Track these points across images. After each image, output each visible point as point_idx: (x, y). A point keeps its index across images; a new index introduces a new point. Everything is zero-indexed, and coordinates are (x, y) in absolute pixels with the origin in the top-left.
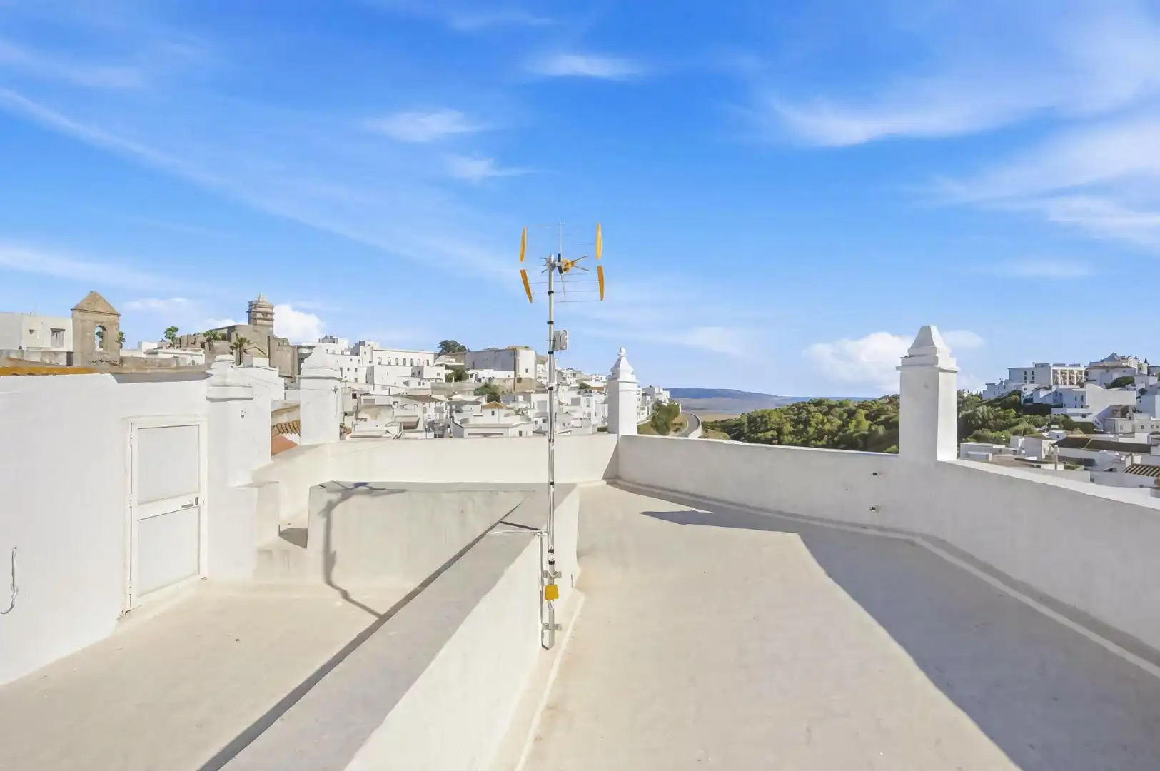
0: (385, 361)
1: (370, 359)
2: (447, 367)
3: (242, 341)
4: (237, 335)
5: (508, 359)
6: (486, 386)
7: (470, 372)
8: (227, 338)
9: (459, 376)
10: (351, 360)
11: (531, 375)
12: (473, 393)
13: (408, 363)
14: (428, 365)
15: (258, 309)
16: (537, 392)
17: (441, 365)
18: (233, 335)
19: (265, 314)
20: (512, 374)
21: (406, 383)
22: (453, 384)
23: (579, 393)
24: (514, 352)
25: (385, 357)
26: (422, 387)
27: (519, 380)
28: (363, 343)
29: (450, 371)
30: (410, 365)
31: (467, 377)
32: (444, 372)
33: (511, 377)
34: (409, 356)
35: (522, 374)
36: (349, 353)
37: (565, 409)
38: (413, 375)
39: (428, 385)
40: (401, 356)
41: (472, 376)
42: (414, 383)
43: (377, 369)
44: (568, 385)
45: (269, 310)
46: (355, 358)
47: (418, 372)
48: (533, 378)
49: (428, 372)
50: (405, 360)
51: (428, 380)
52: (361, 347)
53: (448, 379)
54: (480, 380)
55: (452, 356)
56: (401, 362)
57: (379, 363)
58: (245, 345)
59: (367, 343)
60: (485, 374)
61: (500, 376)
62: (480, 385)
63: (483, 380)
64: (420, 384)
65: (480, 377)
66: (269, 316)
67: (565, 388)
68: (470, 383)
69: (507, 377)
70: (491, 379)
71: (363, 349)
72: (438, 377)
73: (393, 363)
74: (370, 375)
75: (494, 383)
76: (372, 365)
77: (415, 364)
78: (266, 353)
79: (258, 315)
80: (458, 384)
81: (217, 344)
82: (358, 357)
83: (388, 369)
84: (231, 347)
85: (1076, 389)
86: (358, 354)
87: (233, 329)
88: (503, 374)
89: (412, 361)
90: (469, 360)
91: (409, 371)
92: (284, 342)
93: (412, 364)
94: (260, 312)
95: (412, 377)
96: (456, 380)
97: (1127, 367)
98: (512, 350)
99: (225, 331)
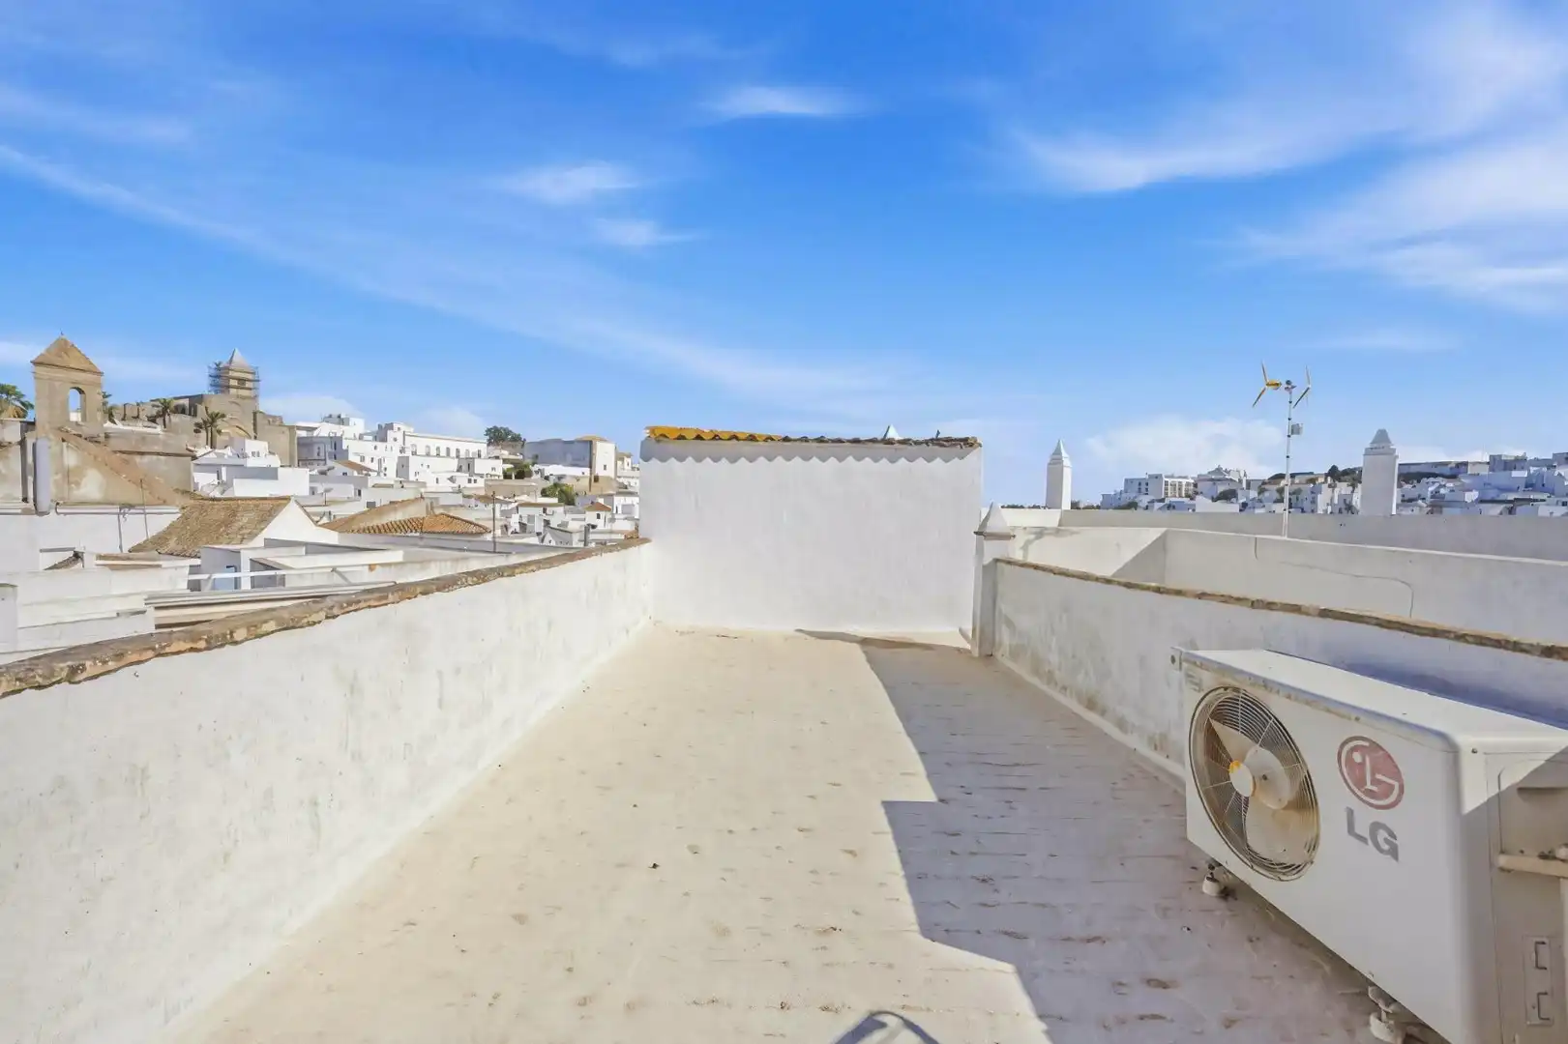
0: (421, 451)
1: (401, 447)
2: (505, 461)
3: (214, 418)
4: (206, 408)
5: (582, 452)
6: (556, 485)
7: (536, 467)
8: (189, 411)
9: (521, 473)
10: (375, 447)
11: (610, 473)
12: (539, 493)
13: (453, 454)
14: (479, 456)
15: (231, 374)
16: (619, 494)
17: (497, 458)
18: (201, 408)
19: (242, 381)
20: (587, 470)
21: (452, 479)
22: (514, 482)
25: (421, 445)
26: (472, 485)
27: (596, 479)
28: (390, 426)
29: (510, 466)
30: (455, 456)
31: (530, 475)
32: (500, 467)
33: (585, 475)
34: (453, 446)
35: (599, 471)
36: (371, 438)
38: (459, 469)
39: (481, 483)
40: (443, 444)
41: (537, 472)
42: (462, 479)
43: (413, 460)
45: (250, 377)
46: (379, 444)
47: (467, 465)
48: (613, 476)
49: (482, 466)
50: (448, 449)
51: (481, 476)
52: (389, 432)
53: (507, 476)
54: (547, 478)
55: (505, 448)
57: (414, 453)
58: (219, 422)
59: (395, 426)
60: (553, 470)
61: (572, 474)
62: (549, 484)
63: (552, 478)
64: (470, 481)
65: (547, 474)
66: (248, 384)
68: (536, 482)
69: (581, 474)
70: (560, 477)
71: (390, 434)
72: (493, 473)
73: (434, 452)
74: (403, 466)
75: (563, 481)
76: (403, 455)
77: (463, 455)
78: (252, 434)
79: (233, 383)
80: (520, 482)
81: (175, 419)
82: (384, 444)
83: (428, 461)
84: (197, 425)
85: (1186, 500)
86: (384, 440)
87: (196, 400)
88: (577, 471)
89: (458, 451)
90: (529, 453)
91: (454, 464)
92: (275, 421)
93: (458, 457)
94: (234, 378)
95: (458, 471)
96: (516, 477)
97: (1231, 480)
98: (585, 442)
99: (186, 402)
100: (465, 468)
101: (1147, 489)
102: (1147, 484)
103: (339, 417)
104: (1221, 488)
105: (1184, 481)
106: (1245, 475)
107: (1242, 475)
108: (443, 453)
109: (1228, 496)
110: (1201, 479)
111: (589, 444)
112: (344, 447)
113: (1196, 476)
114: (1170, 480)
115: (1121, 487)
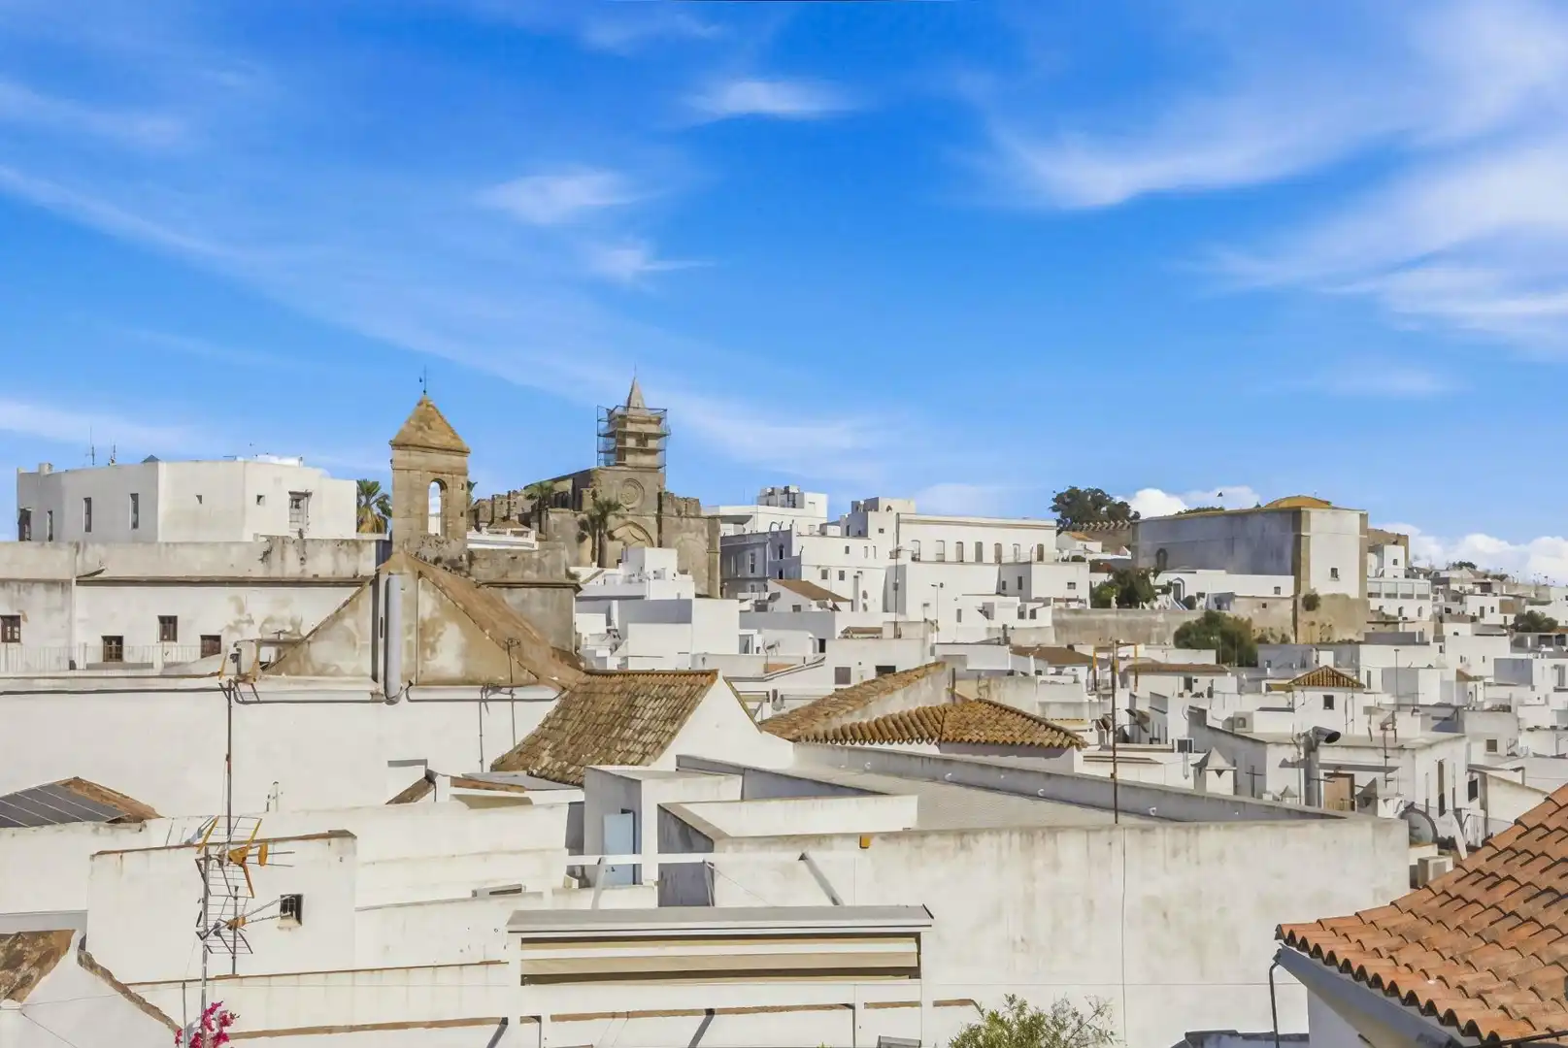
0: (928, 553)
1: (892, 547)
2: (1096, 566)
3: (607, 508)
4: (594, 494)
5: (1275, 537)
6: (1211, 620)
7: (1163, 579)
8: (572, 501)
9: (1130, 591)
10: (847, 550)
11: (1349, 586)
12: (1170, 640)
13: (989, 555)
14: (1041, 558)
15: (630, 428)
16: (1370, 639)
17: (1077, 559)
18: (587, 494)
19: (644, 438)
20: (1287, 583)
21: (986, 612)
22: (1113, 615)
23: (1518, 644)
24: (1292, 516)
25: (928, 538)
26: (1027, 623)
27: (1312, 602)
28: (873, 504)
29: (1103, 577)
30: (993, 561)
31: (1151, 596)
32: (1086, 581)
33: (1283, 594)
34: (989, 538)
35: (1318, 582)
36: (839, 531)
37: (1486, 696)
38: (1002, 589)
39: (1045, 617)
40: (970, 537)
41: (1166, 590)
42: (1007, 612)
43: (911, 572)
44: (1473, 619)
45: (652, 429)
46: (856, 544)
47: (1016, 581)
48: (1354, 593)
49: (1047, 581)
50: (979, 546)
51: (1046, 602)
52: (870, 514)
53: (1099, 599)
54: (1189, 603)
55: (1092, 535)
56: (970, 554)
57: (916, 559)
58: (611, 519)
59: (883, 504)
60: (1205, 583)
61: (1246, 593)
62: (1193, 616)
63: (1201, 603)
64: (1021, 615)
65: (1189, 591)
66: (652, 444)
67: (1466, 629)
68: (1162, 614)
69: (1271, 593)
70: (1223, 600)
71: (874, 520)
72: (1071, 594)
73: (951, 555)
74: (895, 590)
75: (1233, 611)
76: (897, 562)
77: (1008, 557)
78: (655, 537)
79: (631, 443)
80: (1129, 615)
81: (555, 516)
82: (863, 543)
83: (940, 573)
84: (583, 525)
86: (862, 533)
87: (583, 479)
88: (1261, 585)
89: (998, 547)
90: (1146, 544)
91: (988, 578)
92: (688, 508)
93: (1000, 559)
94: (631, 434)
95: (999, 592)
96: (1121, 603)
98: (1282, 511)
99: (568, 485)
100: (1012, 584)
103: (786, 491)
112: (795, 553)
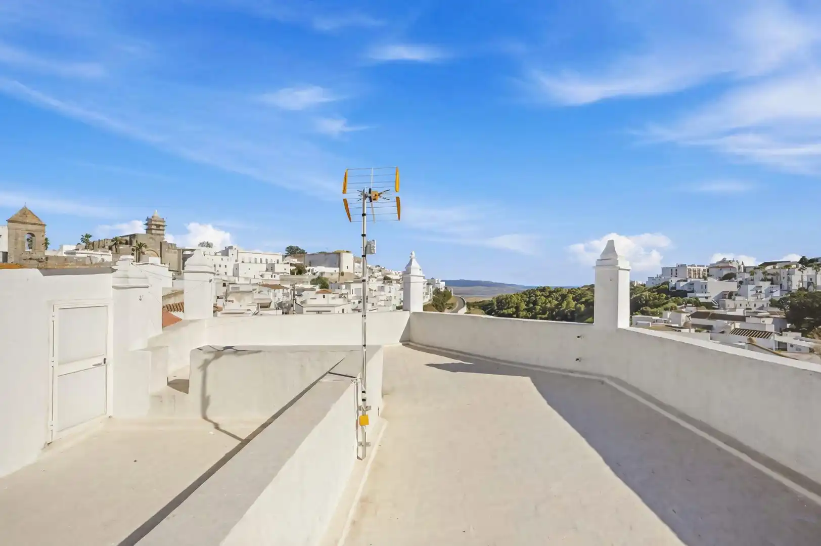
0: (246, 261)
1: (235, 259)
2: (292, 265)
3: (141, 245)
4: (137, 241)
5: (334, 259)
6: (319, 278)
7: (308, 268)
8: (129, 243)
9: (300, 271)
10: (222, 259)
11: (351, 270)
12: (309, 283)
13: (264, 261)
14: (278, 263)
15: (153, 223)
16: (355, 282)
17: (288, 263)
18: (135, 241)
19: (158, 226)
20: (337, 269)
21: (262, 276)
22: (296, 277)
23: (383, 283)
25: (246, 257)
26: (273, 279)
27: (342, 274)
28: (231, 248)
29: (294, 267)
30: (265, 263)
31: (305, 272)
32: (289, 268)
33: (336, 272)
34: (265, 257)
35: (344, 270)
36: (220, 254)
37: (374, 294)
38: (267, 270)
39: (278, 277)
40: (259, 257)
41: (309, 271)
42: (268, 276)
43: (241, 265)
44: (376, 277)
45: (161, 223)
46: (225, 257)
47: (271, 268)
48: (352, 272)
49: (279, 268)
50: (261, 259)
51: (278, 274)
52: (230, 250)
53: (292, 273)
54: (314, 274)
55: (295, 257)
57: (243, 262)
58: (143, 248)
59: (234, 248)
60: (319, 269)
61: (328, 271)
62: (315, 277)
63: (318, 274)
64: (272, 277)
65: (315, 271)
66: (161, 228)
67: (374, 279)
68: (308, 276)
69: (334, 272)
70: (322, 273)
71: (231, 252)
72: (285, 271)
73: (253, 261)
74: (236, 269)
75: (324, 276)
76: (237, 263)
77: (269, 262)
78: (159, 254)
79: (154, 227)
80: (299, 277)
81: (122, 247)
82: (227, 257)
83: (249, 266)
84: (133, 250)
85: (702, 281)
86: (227, 255)
87: (133, 237)
88: (332, 270)
89: (267, 260)
90: (307, 259)
91: (264, 267)
92: (172, 246)
93: (267, 262)
94: (155, 225)
95: (266, 271)
96: (297, 274)
97: (732, 267)
98: (337, 253)
99: (128, 238)
100: (270, 269)
101: (676, 274)
102: (676, 270)
104: (725, 272)
105: (702, 268)
106: (743, 264)
107: (740, 264)
108: (259, 261)
109: (729, 277)
110: (713, 266)
111: (338, 254)
113: (709, 265)
114: (692, 268)
115: (660, 273)
